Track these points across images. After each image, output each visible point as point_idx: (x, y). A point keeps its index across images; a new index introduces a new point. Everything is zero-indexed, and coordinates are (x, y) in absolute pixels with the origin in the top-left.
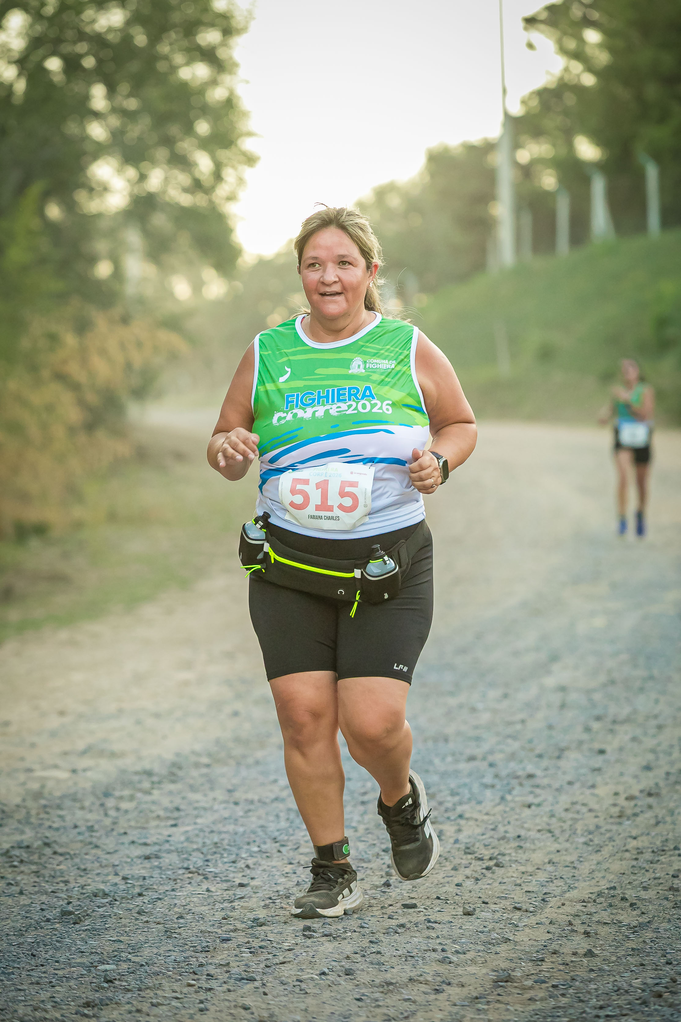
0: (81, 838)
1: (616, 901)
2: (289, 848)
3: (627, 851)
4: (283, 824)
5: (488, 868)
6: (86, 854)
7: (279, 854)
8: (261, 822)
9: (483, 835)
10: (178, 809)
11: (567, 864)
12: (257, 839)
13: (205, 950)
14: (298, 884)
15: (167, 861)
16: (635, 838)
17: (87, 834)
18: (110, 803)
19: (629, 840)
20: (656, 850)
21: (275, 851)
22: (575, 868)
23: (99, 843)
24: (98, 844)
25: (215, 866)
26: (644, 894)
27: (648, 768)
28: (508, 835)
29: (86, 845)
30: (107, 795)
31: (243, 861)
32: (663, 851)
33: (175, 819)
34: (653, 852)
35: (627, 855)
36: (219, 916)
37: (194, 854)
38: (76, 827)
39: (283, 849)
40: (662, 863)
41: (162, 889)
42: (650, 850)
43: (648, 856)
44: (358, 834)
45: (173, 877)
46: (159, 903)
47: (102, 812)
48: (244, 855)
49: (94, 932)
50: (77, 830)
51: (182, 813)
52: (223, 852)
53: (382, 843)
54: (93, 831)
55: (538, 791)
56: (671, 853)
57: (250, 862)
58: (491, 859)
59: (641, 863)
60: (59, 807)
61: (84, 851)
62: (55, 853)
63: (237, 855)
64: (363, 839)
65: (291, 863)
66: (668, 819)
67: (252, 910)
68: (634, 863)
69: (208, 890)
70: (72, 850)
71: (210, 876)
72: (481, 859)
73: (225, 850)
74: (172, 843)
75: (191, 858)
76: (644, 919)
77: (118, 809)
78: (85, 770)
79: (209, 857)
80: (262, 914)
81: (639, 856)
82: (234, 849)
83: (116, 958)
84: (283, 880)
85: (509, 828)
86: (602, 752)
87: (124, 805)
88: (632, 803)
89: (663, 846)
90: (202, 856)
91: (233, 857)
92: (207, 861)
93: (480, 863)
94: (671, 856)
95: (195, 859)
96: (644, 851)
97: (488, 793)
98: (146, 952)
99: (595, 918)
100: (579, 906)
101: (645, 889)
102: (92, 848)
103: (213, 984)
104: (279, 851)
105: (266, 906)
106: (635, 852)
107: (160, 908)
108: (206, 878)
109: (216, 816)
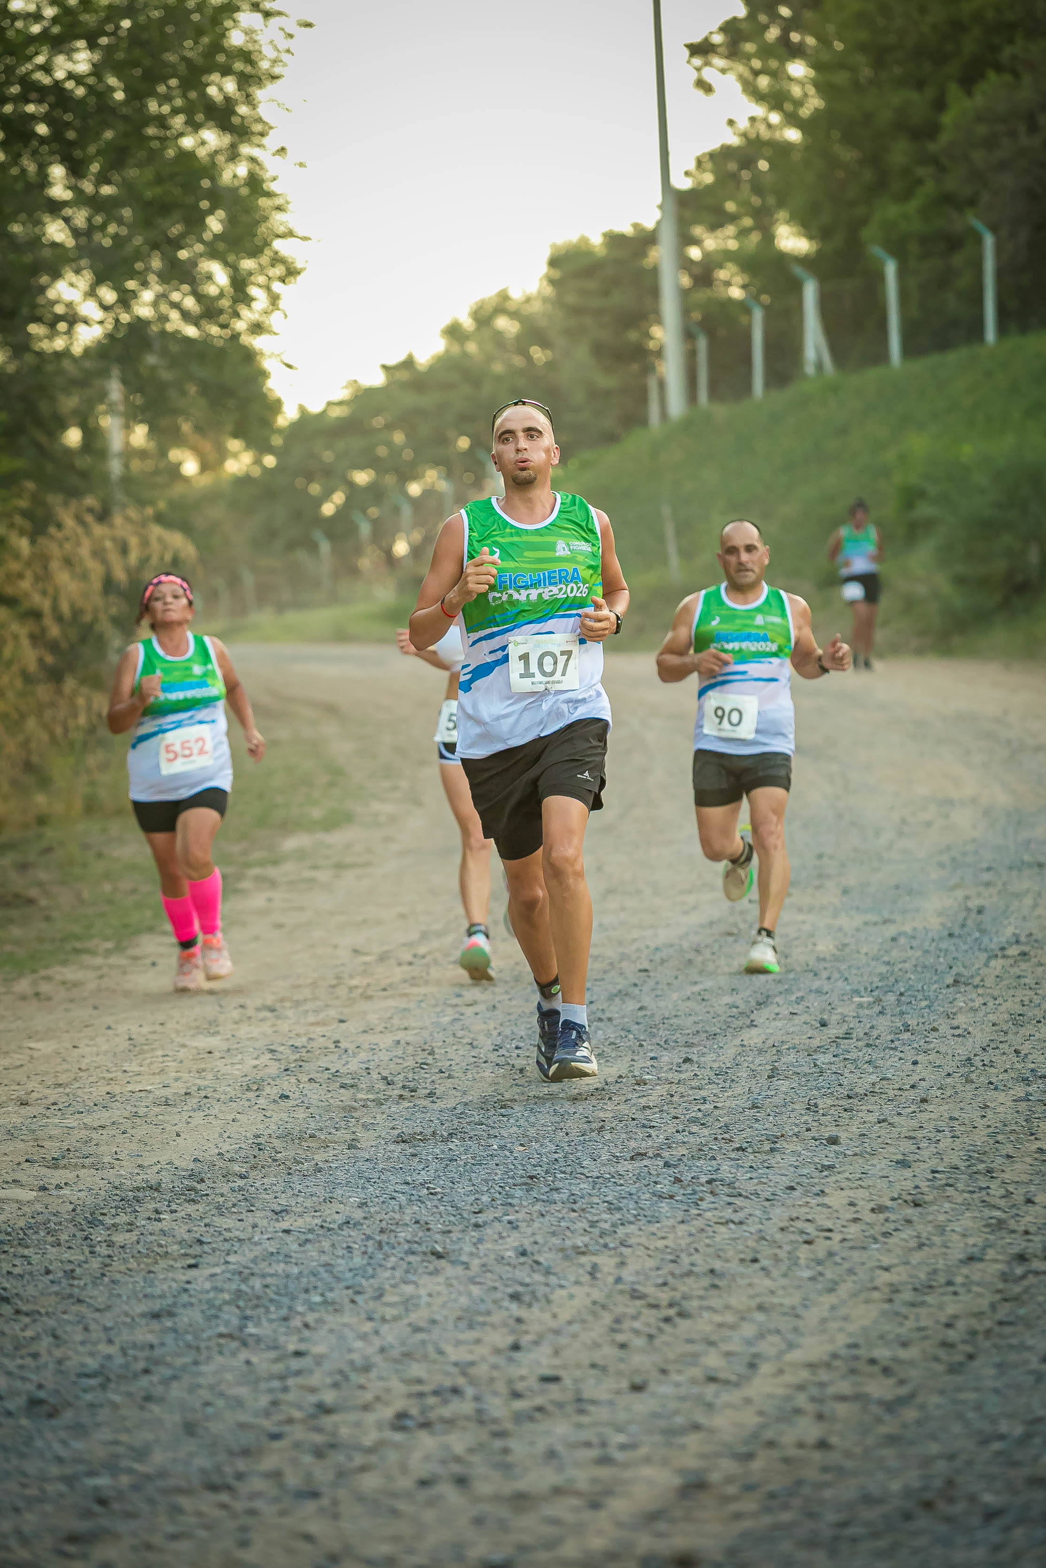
0: (55, 1288)
1: (861, 1365)
2: (367, 1296)
3: (875, 1288)
4: (358, 1261)
5: (667, 1320)
6: (64, 1313)
7: (352, 1306)
8: (324, 1258)
9: (658, 1269)
10: (200, 1242)
11: (786, 1310)
12: (319, 1284)
13: (246, 1452)
14: (382, 1350)
15: (186, 1319)
16: (886, 1269)
17: (64, 1282)
18: (99, 1235)
19: (879, 1272)
20: (918, 1286)
21: (346, 1301)
22: (797, 1316)
23: (83, 1295)
24: (81, 1298)
25: (258, 1324)
26: (903, 1354)
27: (903, 1164)
28: (695, 1269)
29: (63, 1298)
30: (93, 1223)
31: (298, 1317)
32: (931, 1287)
33: (195, 1257)
34: (915, 1289)
35: (876, 1295)
36: (264, 1400)
37: (226, 1308)
38: (48, 1272)
39: (359, 1299)
40: (930, 1306)
41: (179, 1362)
42: (910, 1287)
43: (907, 1295)
44: (471, 1273)
45: (194, 1343)
46: (175, 1385)
47: (87, 1250)
48: (300, 1309)
49: (79, 1430)
50: (51, 1277)
51: (206, 1248)
52: (268, 1304)
53: (506, 1286)
54: (74, 1278)
55: (739, 1201)
56: (941, 1290)
57: (310, 1318)
58: (671, 1305)
59: (897, 1306)
60: (22, 1243)
61: (61, 1307)
62: (18, 1312)
63: (290, 1308)
64: (478, 1280)
65: (370, 1319)
66: (937, 1239)
67: (313, 1390)
68: (886, 1306)
69: (248, 1362)
70: (44, 1307)
71: (251, 1341)
72: (656, 1306)
73: (271, 1301)
74: (192, 1292)
75: (221, 1315)
76: (903, 1391)
77: (110, 1244)
78: (58, 1187)
79: (249, 1312)
80: (329, 1397)
81: (895, 1296)
82: (285, 1300)
83: (112, 1467)
84: (359, 1344)
85: (697, 1258)
86: (834, 1141)
87: (119, 1238)
88: (882, 1217)
89: (930, 1280)
90: (237, 1311)
91: (284, 1312)
92: (246, 1318)
93: (654, 1312)
94: (942, 1294)
95: (226, 1317)
96: (901, 1288)
97: (664, 1207)
98: (159, 1457)
99: (831, 1390)
100: (805, 1374)
101: (905, 1345)
102: (73, 1304)
103: (259, 1504)
104: (353, 1301)
105: (336, 1385)
106: (887, 1290)
107: (176, 1391)
108: (245, 1344)
109: (257, 1251)
